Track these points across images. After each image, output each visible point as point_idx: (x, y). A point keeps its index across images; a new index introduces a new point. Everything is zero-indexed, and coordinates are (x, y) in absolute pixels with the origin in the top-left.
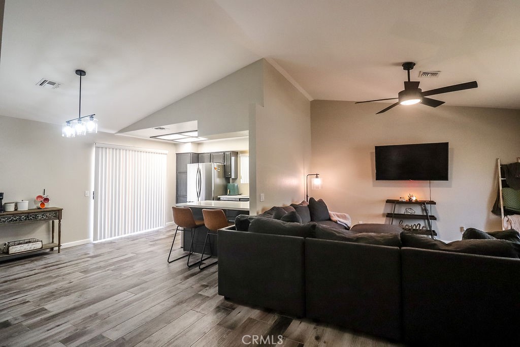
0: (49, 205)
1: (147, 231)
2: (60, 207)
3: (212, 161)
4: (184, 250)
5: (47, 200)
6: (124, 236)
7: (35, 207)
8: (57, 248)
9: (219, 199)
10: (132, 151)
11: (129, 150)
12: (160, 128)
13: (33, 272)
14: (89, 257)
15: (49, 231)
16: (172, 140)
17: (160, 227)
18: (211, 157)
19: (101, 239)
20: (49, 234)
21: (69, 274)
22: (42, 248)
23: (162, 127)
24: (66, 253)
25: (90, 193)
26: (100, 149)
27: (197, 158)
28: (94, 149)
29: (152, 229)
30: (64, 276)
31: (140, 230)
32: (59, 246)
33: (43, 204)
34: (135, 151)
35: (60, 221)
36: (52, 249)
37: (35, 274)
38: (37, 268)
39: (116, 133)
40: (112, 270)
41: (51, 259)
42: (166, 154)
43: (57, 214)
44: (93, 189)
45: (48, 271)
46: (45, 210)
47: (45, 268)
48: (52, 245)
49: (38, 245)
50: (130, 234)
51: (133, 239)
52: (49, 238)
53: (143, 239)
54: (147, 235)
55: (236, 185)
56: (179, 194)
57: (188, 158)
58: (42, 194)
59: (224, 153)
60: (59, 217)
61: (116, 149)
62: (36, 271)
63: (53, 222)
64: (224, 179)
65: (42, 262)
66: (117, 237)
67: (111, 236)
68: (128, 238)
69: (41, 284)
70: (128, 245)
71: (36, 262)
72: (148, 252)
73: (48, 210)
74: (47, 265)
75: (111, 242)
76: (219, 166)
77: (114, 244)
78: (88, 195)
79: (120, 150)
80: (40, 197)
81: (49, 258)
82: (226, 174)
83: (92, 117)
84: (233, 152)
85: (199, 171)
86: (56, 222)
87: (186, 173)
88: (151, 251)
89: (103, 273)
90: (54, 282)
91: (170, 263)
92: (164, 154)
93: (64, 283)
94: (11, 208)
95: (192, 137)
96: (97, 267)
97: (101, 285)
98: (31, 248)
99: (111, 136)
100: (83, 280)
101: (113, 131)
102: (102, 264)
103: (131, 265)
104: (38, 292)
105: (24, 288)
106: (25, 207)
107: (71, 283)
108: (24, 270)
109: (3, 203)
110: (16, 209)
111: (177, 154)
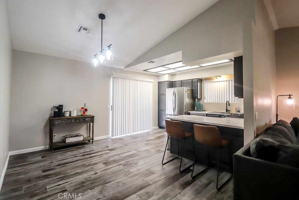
0: (88, 113)
1: (141, 132)
2: (93, 115)
3: (182, 86)
4: (171, 153)
5: (86, 110)
6: (128, 134)
7: (80, 114)
8: (92, 140)
9: (189, 114)
10: (133, 80)
11: (131, 80)
12: (152, 62)
13: (75, 159)
14: (108, 150)
15: (88, 129)
16: (156, 73)
17: (149, 130)
18: (182, 83)
19: (115, 136)
20: (88, 131)
21: (96, 164)
22: (83, 140)
23: (153, 60)
24: (96, 145)
25: (110, 106)
26: (115, 78)
27: (172, 85)
28: (112, 79)
29: (144, 131)
30: (92, 165)
31: (137, 132)
32: (93, 139)
33: (84, 113)
34: (135, 80)
35: (93, 124)
36: (89, 141)
37: (77, 161)
38: (79, 155)
39: (124, 69)
40: (123, 165)
41: (87, 149)
42: (152, 82)
43: (92, 119)
44: (111, 104)
45: (84, 159)
46: (85, 116)
47: (83, 156)
48: (89, 138)
49: (81, 138)
50: (131, 134)
51: (135, 137)
52: (88, 134)
53: (140, 139)
54: (141, 135)
55: (201, 103)
56: (160, 109)
57: (166, 85)
58: (84, 107)
59: (192, 80)
60: (93, 122)
61: (124, 79)
62: (78, 158)
63: (90, 124)
64: (192, 99)
65: (82, 151)
66: (125, 135)
67: (121, 135)
68: (131, 137)
69: (78, 171)
70: (132, 142)
71: (79, 150)
72: (145, 150)
73: (87, 116)
74: (85, 154)
75: (121, 139)
76: (188, 89)
77: (123, 140)
78: (109, 108)
79: (126, 79)
80: (82, 108)
81: (87, 148)
82: (194, 95)
83: (109, 47)
84: (199, 79)
85: (174, 94)
86: (91, 124)
87: (165, 94)
88: (147, 150)
89: (118, 167)
90: (86, 171)
91: (164, 164)
92: (151, 82)
93: (92, 173)
94: (67, 115)
95: (170, 69)
96: (113, 160)
97: (116, 181)
98: (77, 140)
99: (121, 70)
100: (104, 172)
101: (122, 67)
102: (116, 158)
103: (135, 162)
104: (74, 180)
105: (67, 174)
106: (74, 114)
107: (96, 174)
108: (71, 155)
109: (63, 111)
110: (70, 115)
111: (158, 82)
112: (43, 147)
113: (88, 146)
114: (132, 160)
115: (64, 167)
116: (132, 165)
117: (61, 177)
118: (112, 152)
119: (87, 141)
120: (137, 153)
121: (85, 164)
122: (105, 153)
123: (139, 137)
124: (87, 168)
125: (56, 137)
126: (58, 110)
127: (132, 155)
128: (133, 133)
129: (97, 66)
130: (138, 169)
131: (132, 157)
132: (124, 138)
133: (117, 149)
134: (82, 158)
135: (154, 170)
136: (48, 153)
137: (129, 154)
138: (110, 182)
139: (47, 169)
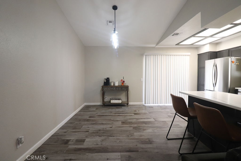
0: (125, 84)
2: (128, 85)
3: (230, 55)
5: (124, 82)
7: (120, 85)
11: (163, 55)
13: (109, 114)
14: (134, 113)
16: (192, 44)
18: (230, 53)
19: (148, 104)
21: (117, 121)
22: (122, 103)
23: (175, 32)
24: (130, 108)
25: (143, 79)
26: (147, 56)
28: (145, 57)
30: (115, 121)
32: (128, 103)
35: (128, 92)
37: (109, 116)
40: (133, 128)
41: (122, 109)
42: (189, 55)
43: (127, 88)
45: (114, 116)
46: (123, 86)
49: (120, 102)
51: (164, 108)
56: (200, 83)
57: (207, 56)
60: (127, 90)
65: (117, 110)
66: (156, 105)
69: (104, 122)
70: (158, 112)
73: (125, 86)
74: (117, 112)
75: (151, 107)
76: (237, 60)
77: (151, 109)
79: (158, 55)
80: (122, 80)
85: (215, 65)
87: (204, 68)
89: (129, 128)
90: (108, 124)
91: (169, 139)
92: (187, 55)
93: (109, 126)
94: (112, 84)
95: (206, 37)
96: (130, 122)
97: (118, 137)
98: (118, 102)
99: (153, 48)
100: (117, 128)
101: (154, 46)
102: (134, 121)
103: (145, 128)
104: (97, 127)
105: (98, 122)
106: (117, 84)
107: (111, 127)
108: (109, 112)
109: (110, 82)
110: (114, 85)
111: (198, 55)
112: (100, 103)
113: (124, 108)
114: (144, 126)
115: (100, 117)
116: (140, 130)
117: (93, 123)
118: (135, 115)
119: (126, 104)
120: (153, 121)
121: (111, 119)
122: (130, 115)
123: (168, 109)
124: (110, 122)
125: (106, 98)
126: (106, 81)
127: (148, 122)
128: (166, 105)
129: (117, 48)
130: (141, 135)
131: (146, 124)
132: (153, 107)
133: (140, 115)
134: (114, 114)
135: (154, 141)
136: (100, 107)
137: (146, 120)
138: (114, 136)
139: (92, 116)
